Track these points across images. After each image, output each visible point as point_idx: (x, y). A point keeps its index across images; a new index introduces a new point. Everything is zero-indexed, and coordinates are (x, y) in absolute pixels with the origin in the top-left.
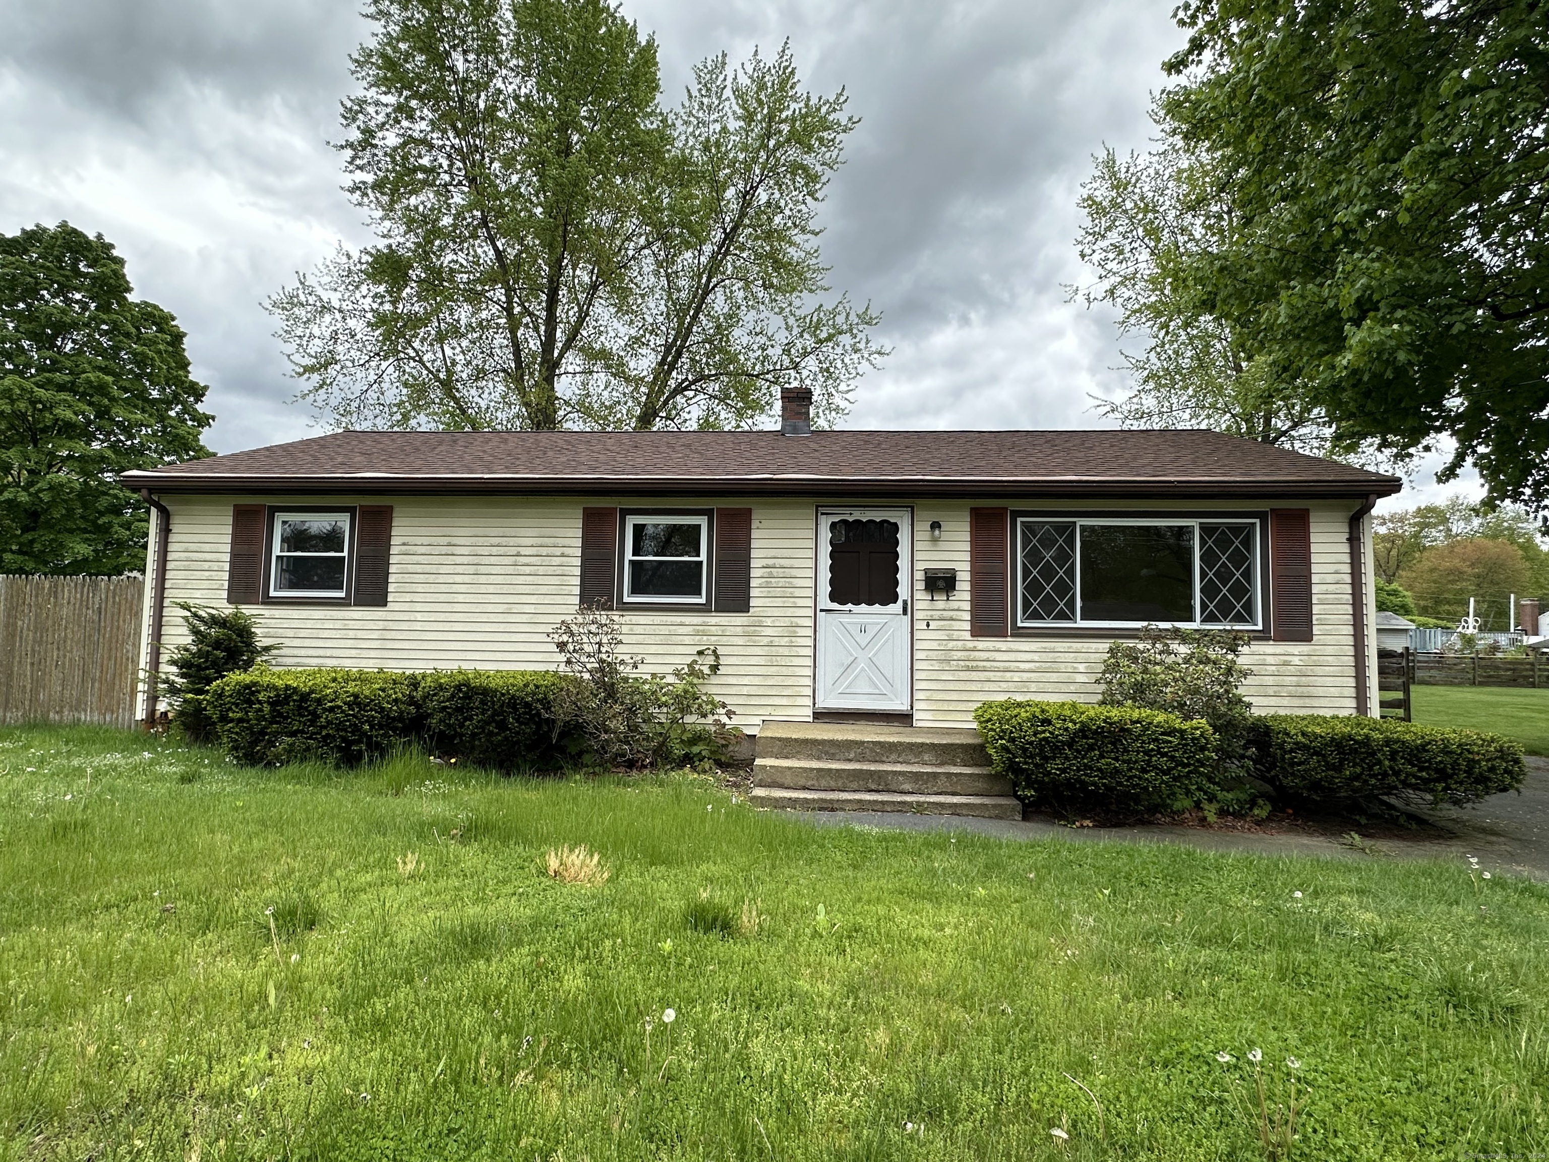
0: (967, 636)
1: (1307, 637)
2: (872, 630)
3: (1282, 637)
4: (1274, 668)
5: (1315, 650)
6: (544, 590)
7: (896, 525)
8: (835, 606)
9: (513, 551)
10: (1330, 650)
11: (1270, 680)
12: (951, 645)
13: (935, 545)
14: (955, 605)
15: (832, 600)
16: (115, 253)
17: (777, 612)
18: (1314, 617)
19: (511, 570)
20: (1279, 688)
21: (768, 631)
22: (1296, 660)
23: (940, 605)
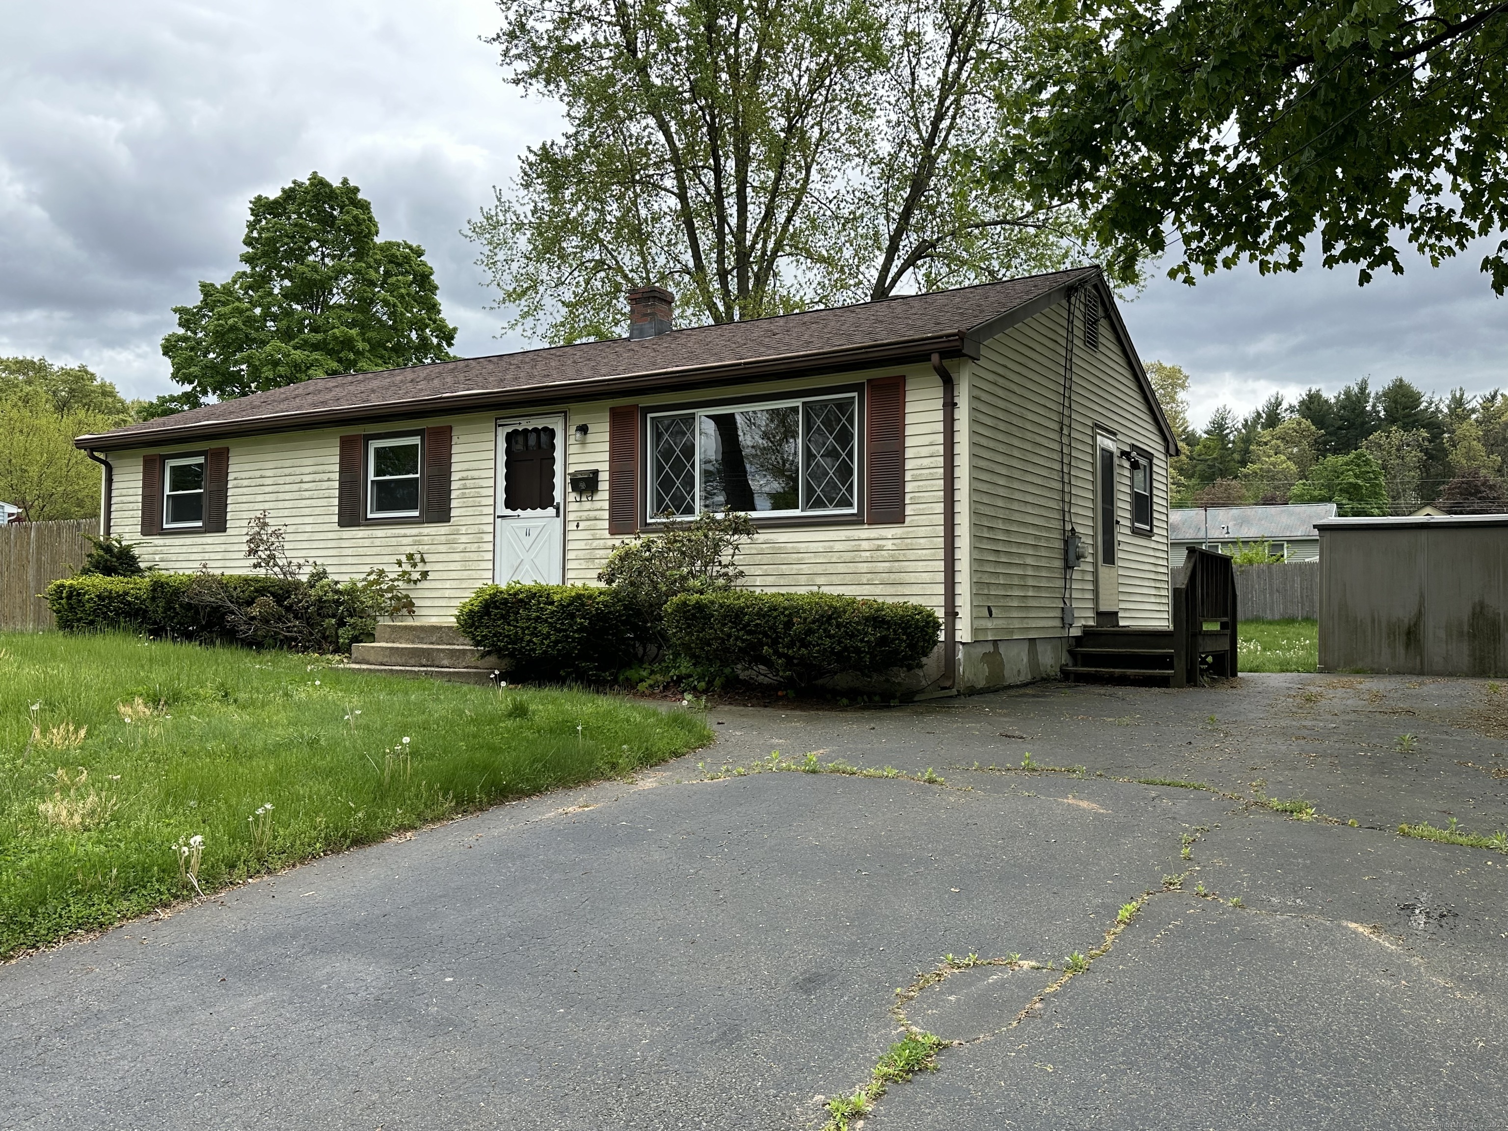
0: (606, 534)
1: (899, 518)
2: (534, 534)
3: (877, 520)
4: (868, 554)
5: (908, 532)
6: (317, 511)
7: (553, 430)
8: (509, 512)
9: (298, 479)
10: (922, 531)
11: (864, 568)
12: (595, 543)
13: (583, 448)
14: (598, 505)
15: (507, 507)
16: (360, 196)
17: (469, 520)
18: (908, 497)
19: (296, 495)
20: (873, 576)
21: (464, 539)
22: (889, 544)
23: (587, 505)
